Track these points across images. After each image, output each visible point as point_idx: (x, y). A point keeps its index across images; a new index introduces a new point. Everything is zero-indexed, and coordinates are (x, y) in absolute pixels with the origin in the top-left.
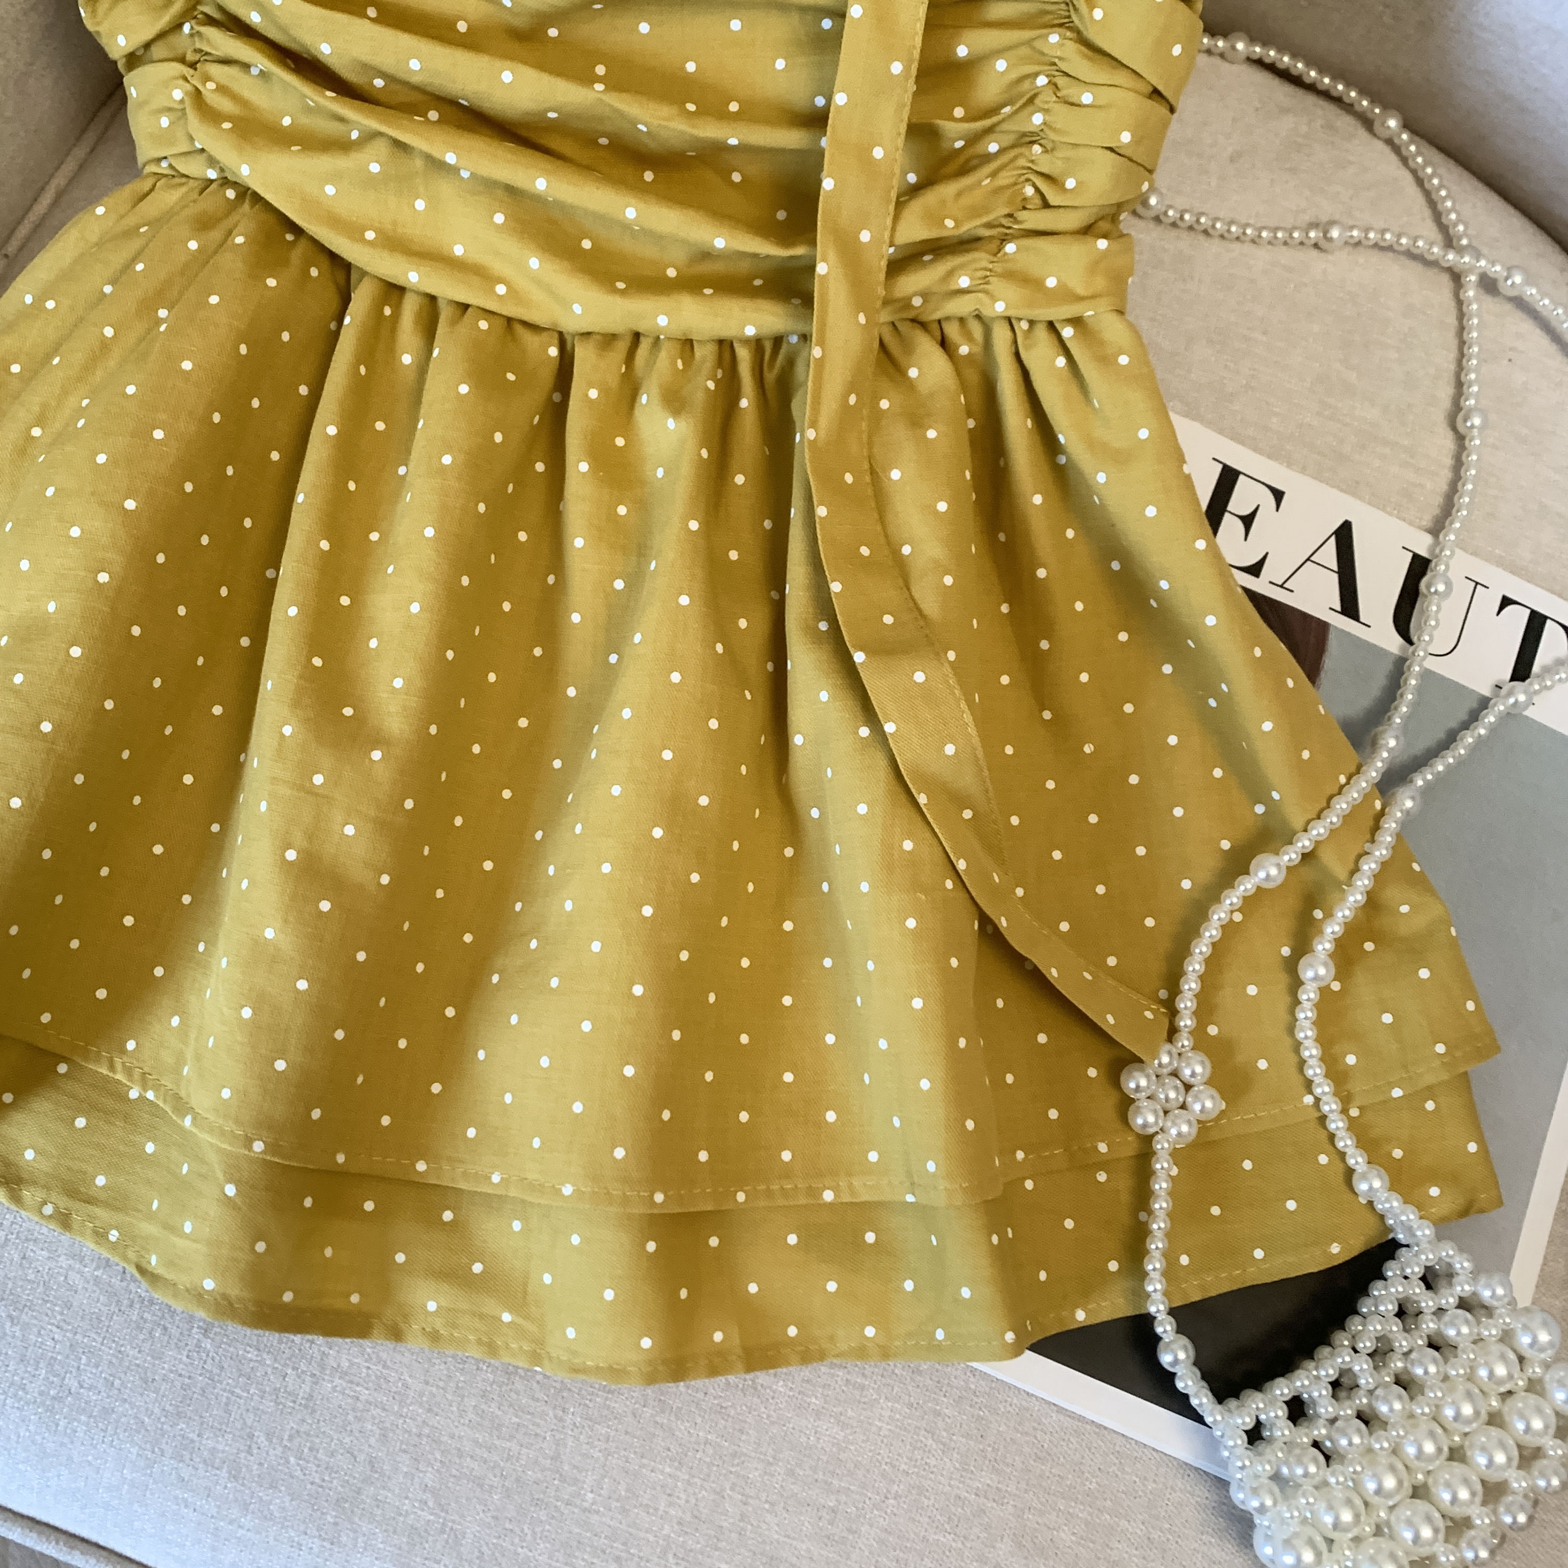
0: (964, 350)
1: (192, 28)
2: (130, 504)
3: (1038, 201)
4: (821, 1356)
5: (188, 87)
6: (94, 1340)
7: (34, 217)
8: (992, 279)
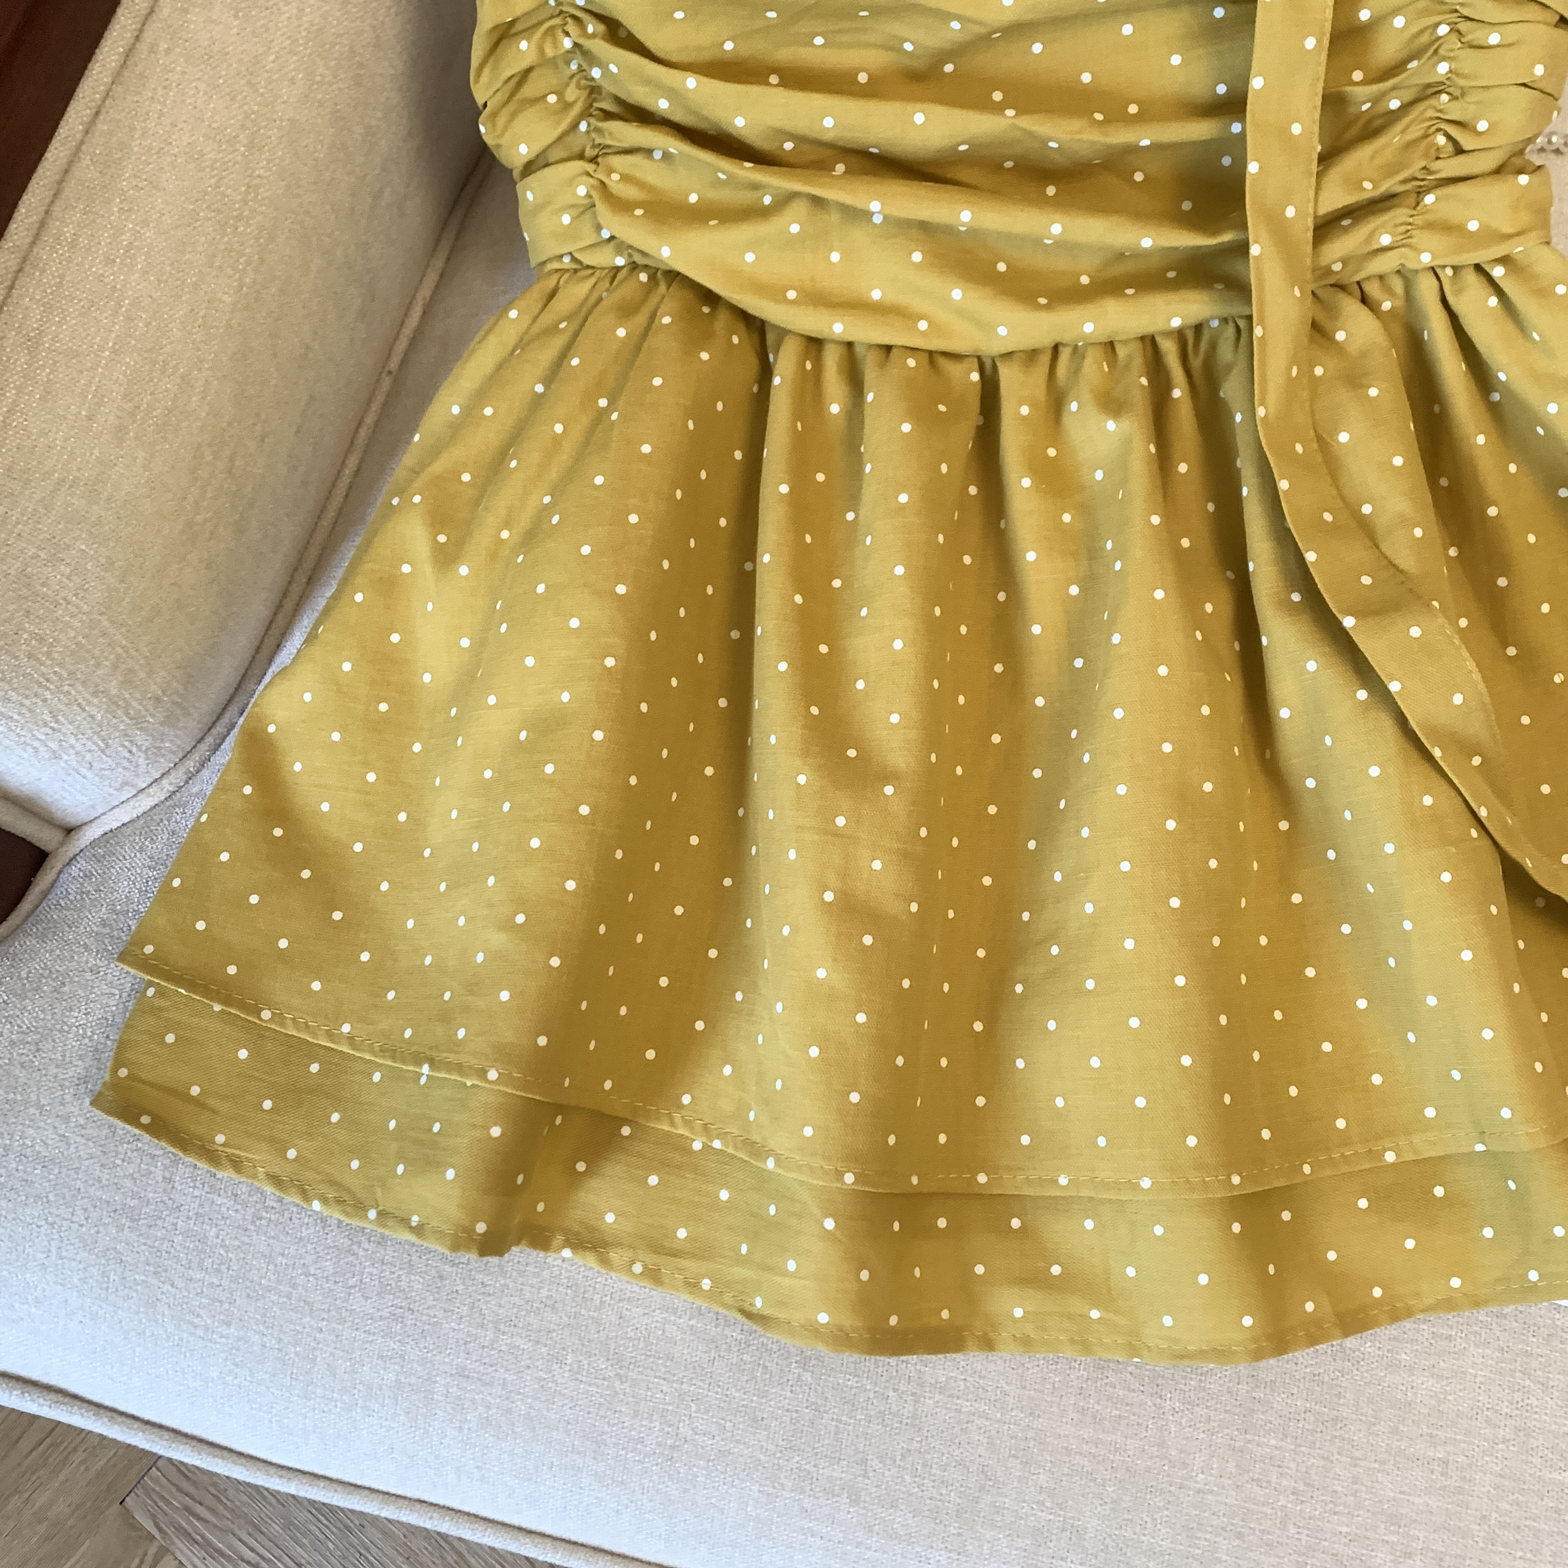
0: (1387, 306)
1: (589, 124)
3: (1450, 148)
4: (1409, 1313)
5: (591, 181)
6: (700, 1387)
7: (408, 331)
8: (1414, 233)
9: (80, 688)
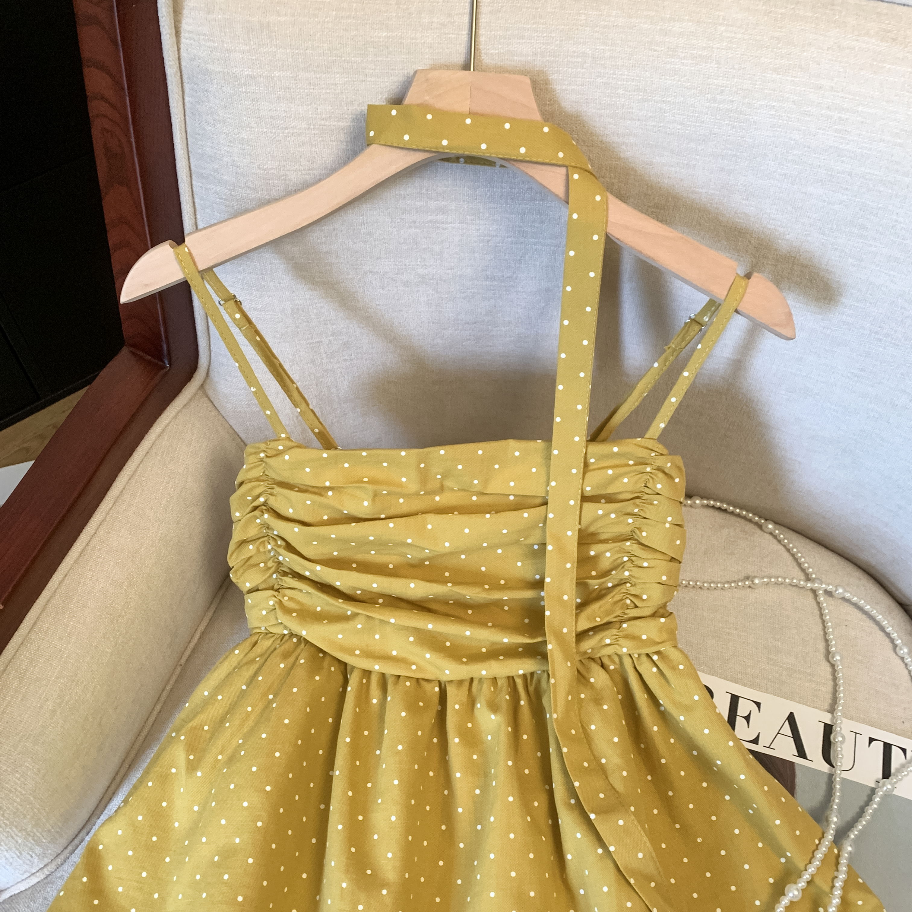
0: (612, 667)
1: (277, 576)
2: (268, 788)
3: (633, 605)
5: (276, 599)
7: (192, 645)
8: (619, 639)
9: (15, 829)
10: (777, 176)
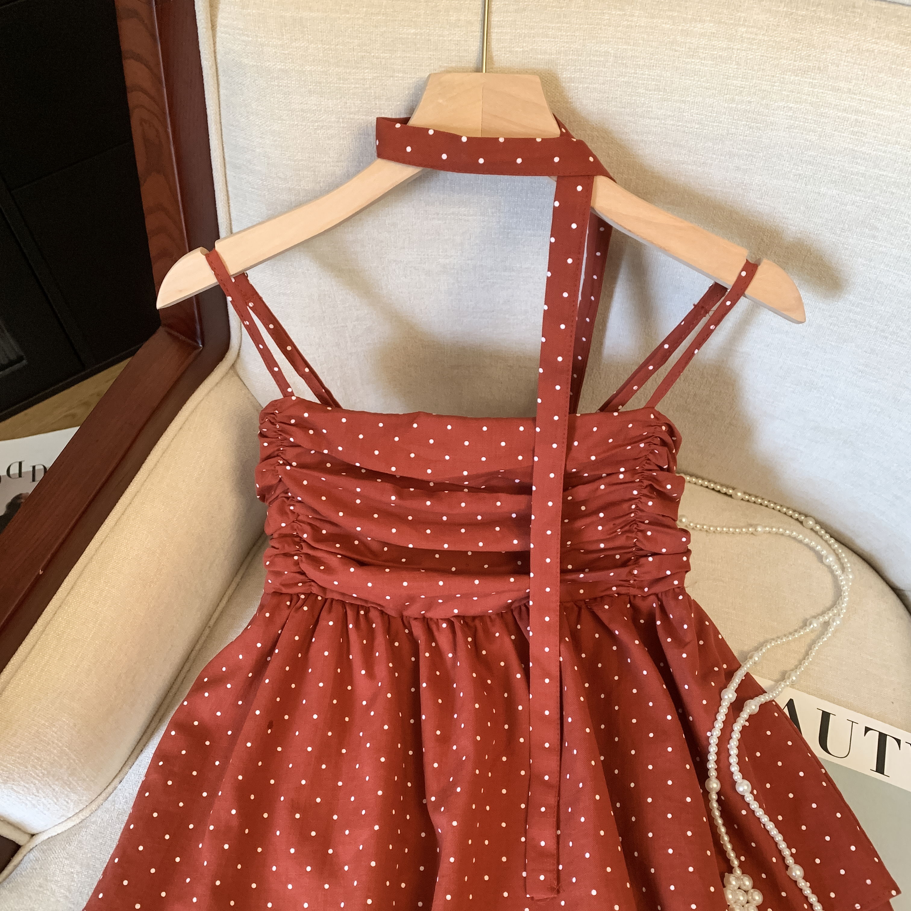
7: (220, 608)
9: (52, 778)
10: (792, 176)
